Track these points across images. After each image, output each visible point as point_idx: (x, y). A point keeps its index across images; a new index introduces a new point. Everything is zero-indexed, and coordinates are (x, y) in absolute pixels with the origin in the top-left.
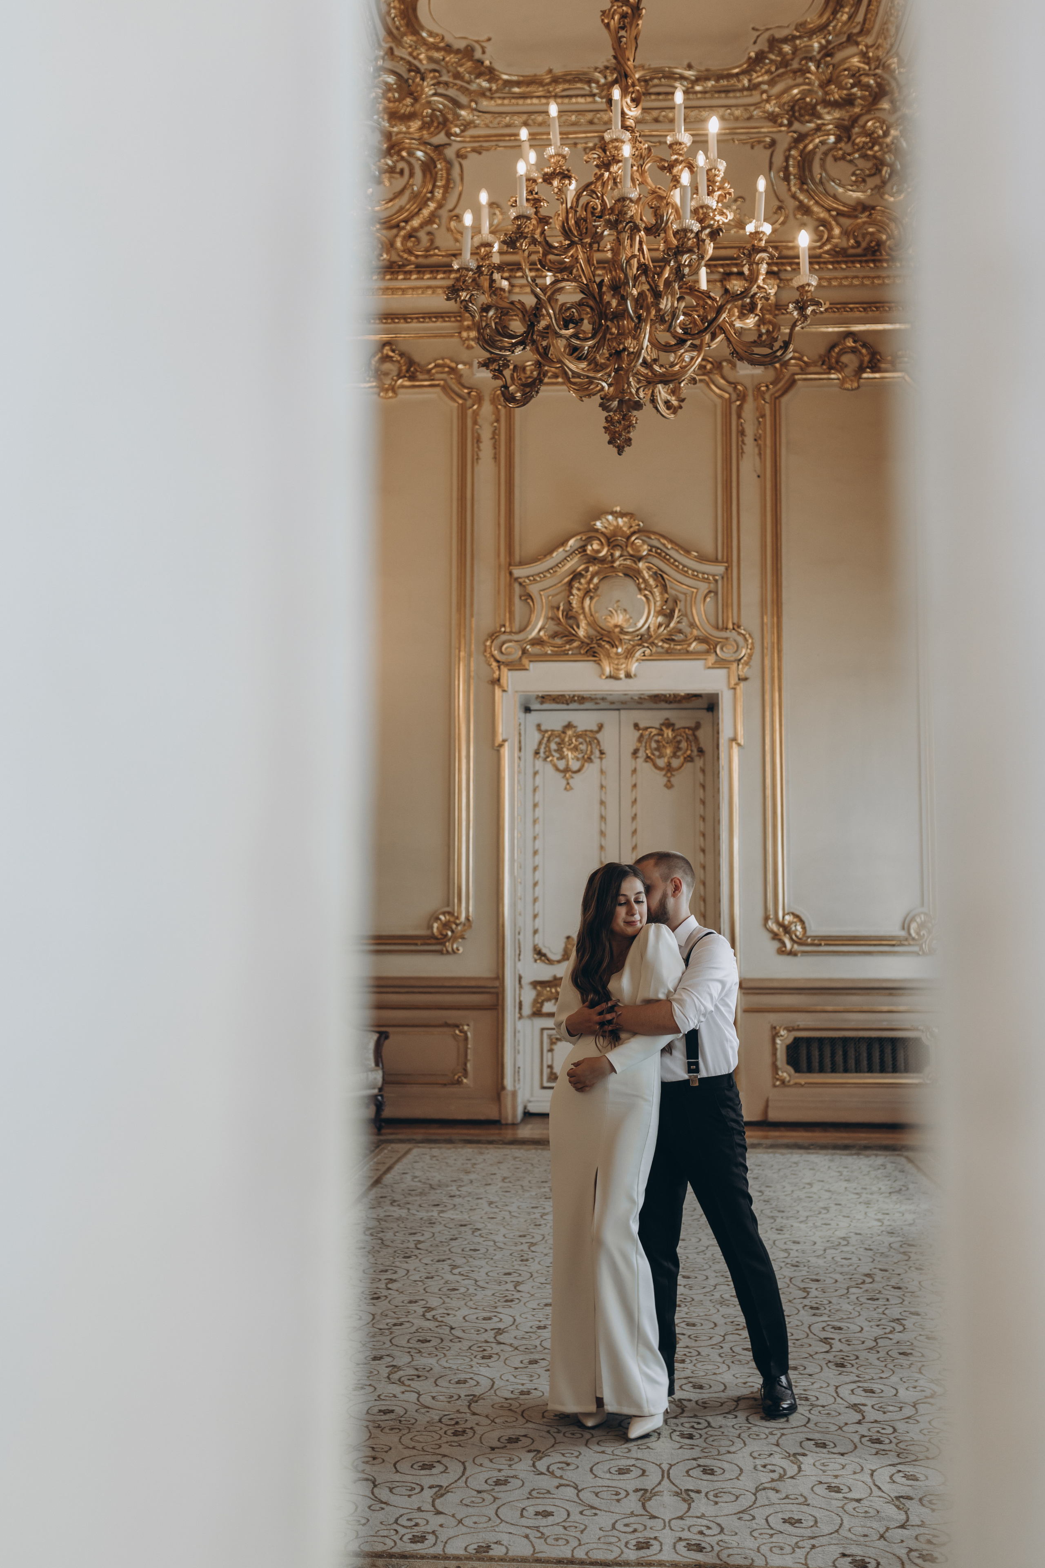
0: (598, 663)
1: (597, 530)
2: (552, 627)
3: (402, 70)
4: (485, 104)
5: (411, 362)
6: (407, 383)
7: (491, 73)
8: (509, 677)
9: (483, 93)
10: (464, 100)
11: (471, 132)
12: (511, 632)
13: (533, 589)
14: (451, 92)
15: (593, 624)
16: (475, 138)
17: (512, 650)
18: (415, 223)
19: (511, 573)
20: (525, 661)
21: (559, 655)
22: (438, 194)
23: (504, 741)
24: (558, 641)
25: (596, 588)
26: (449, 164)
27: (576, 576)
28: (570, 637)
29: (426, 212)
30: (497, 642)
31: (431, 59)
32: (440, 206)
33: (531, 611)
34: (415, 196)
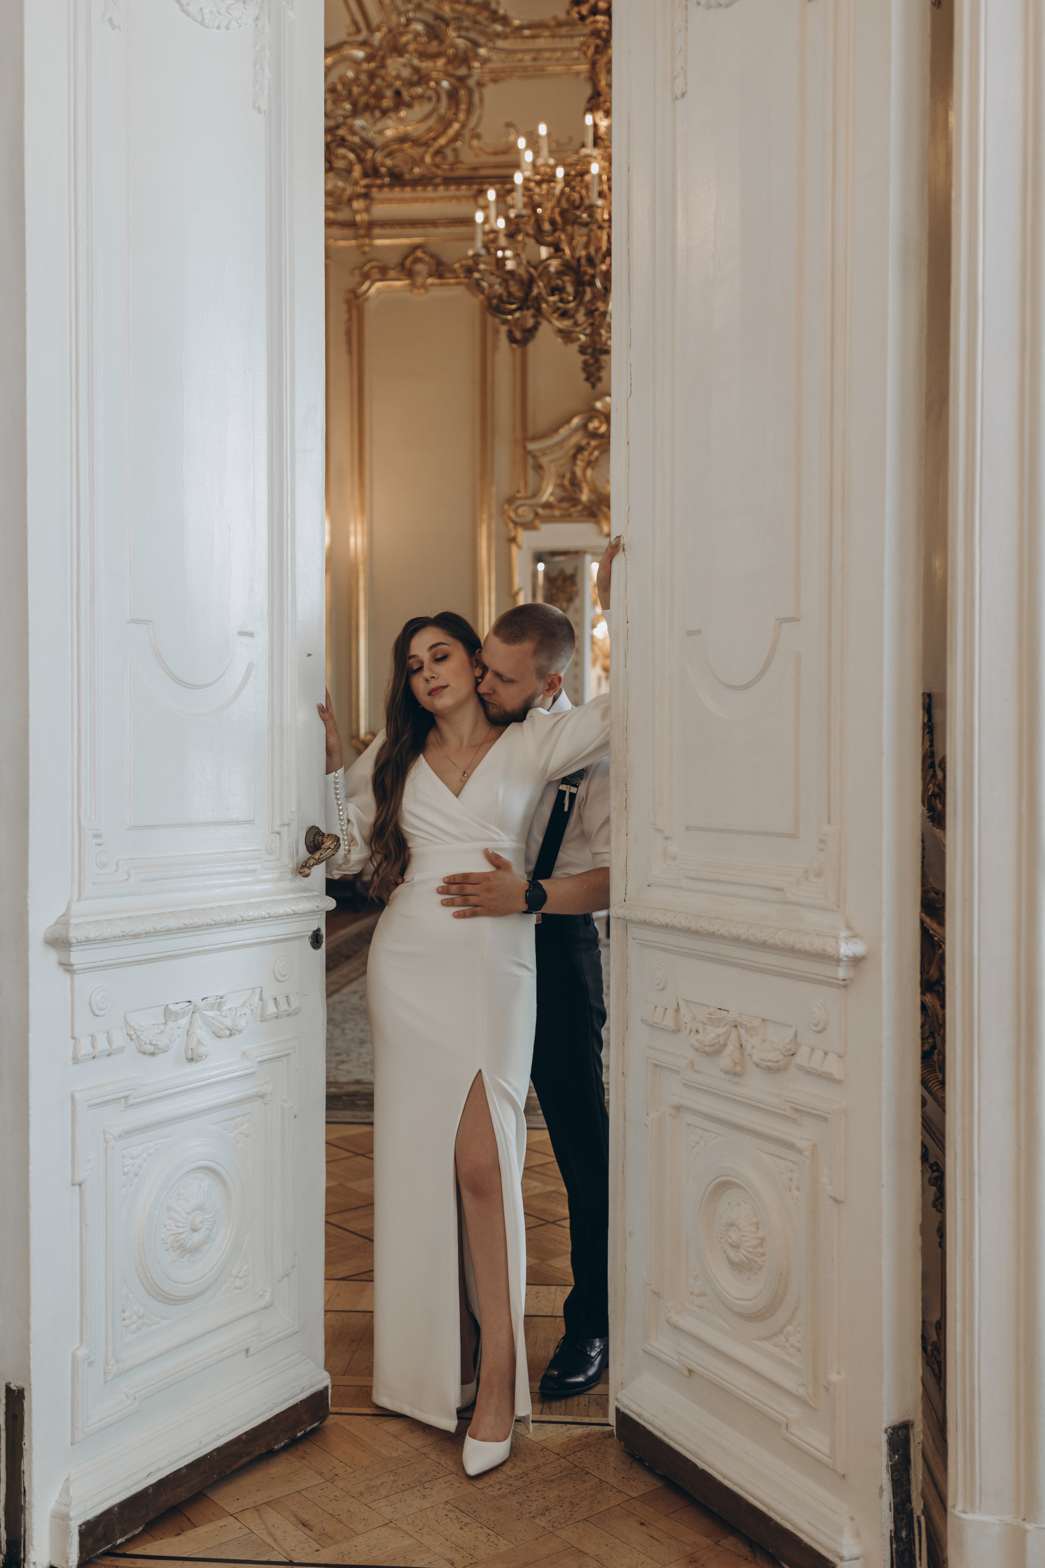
0: (598, 523)
1: (596, 410)
2: (560, 493)
3: (430, 19)
4: (500, 43)
5: (439, 263)
6: (437, 281)
7: (505, 20)
8: (523, 536)
9: (498, 35)
10: (481, 40)
11: (489, 66)
12: (526, 498)
13: (544, 461)
14: (472, 35)
15: (594, 490)
16: (492, 71)
17: (526, 513)
18: (442, 141)
19: (524, 447)
20: (537, 522)
21: (566, 517)
22: (462, 116)
23: (520, 589)
24: (565, 505)
25: (597, 459)
26: (470, 92)
27: (580, 449)
28: (574, 501)
29: (451, 132)
30: (514, 506)
31: (453, 10)
32: (463, 126)
33: (542, 479)
34: (441, 118)
